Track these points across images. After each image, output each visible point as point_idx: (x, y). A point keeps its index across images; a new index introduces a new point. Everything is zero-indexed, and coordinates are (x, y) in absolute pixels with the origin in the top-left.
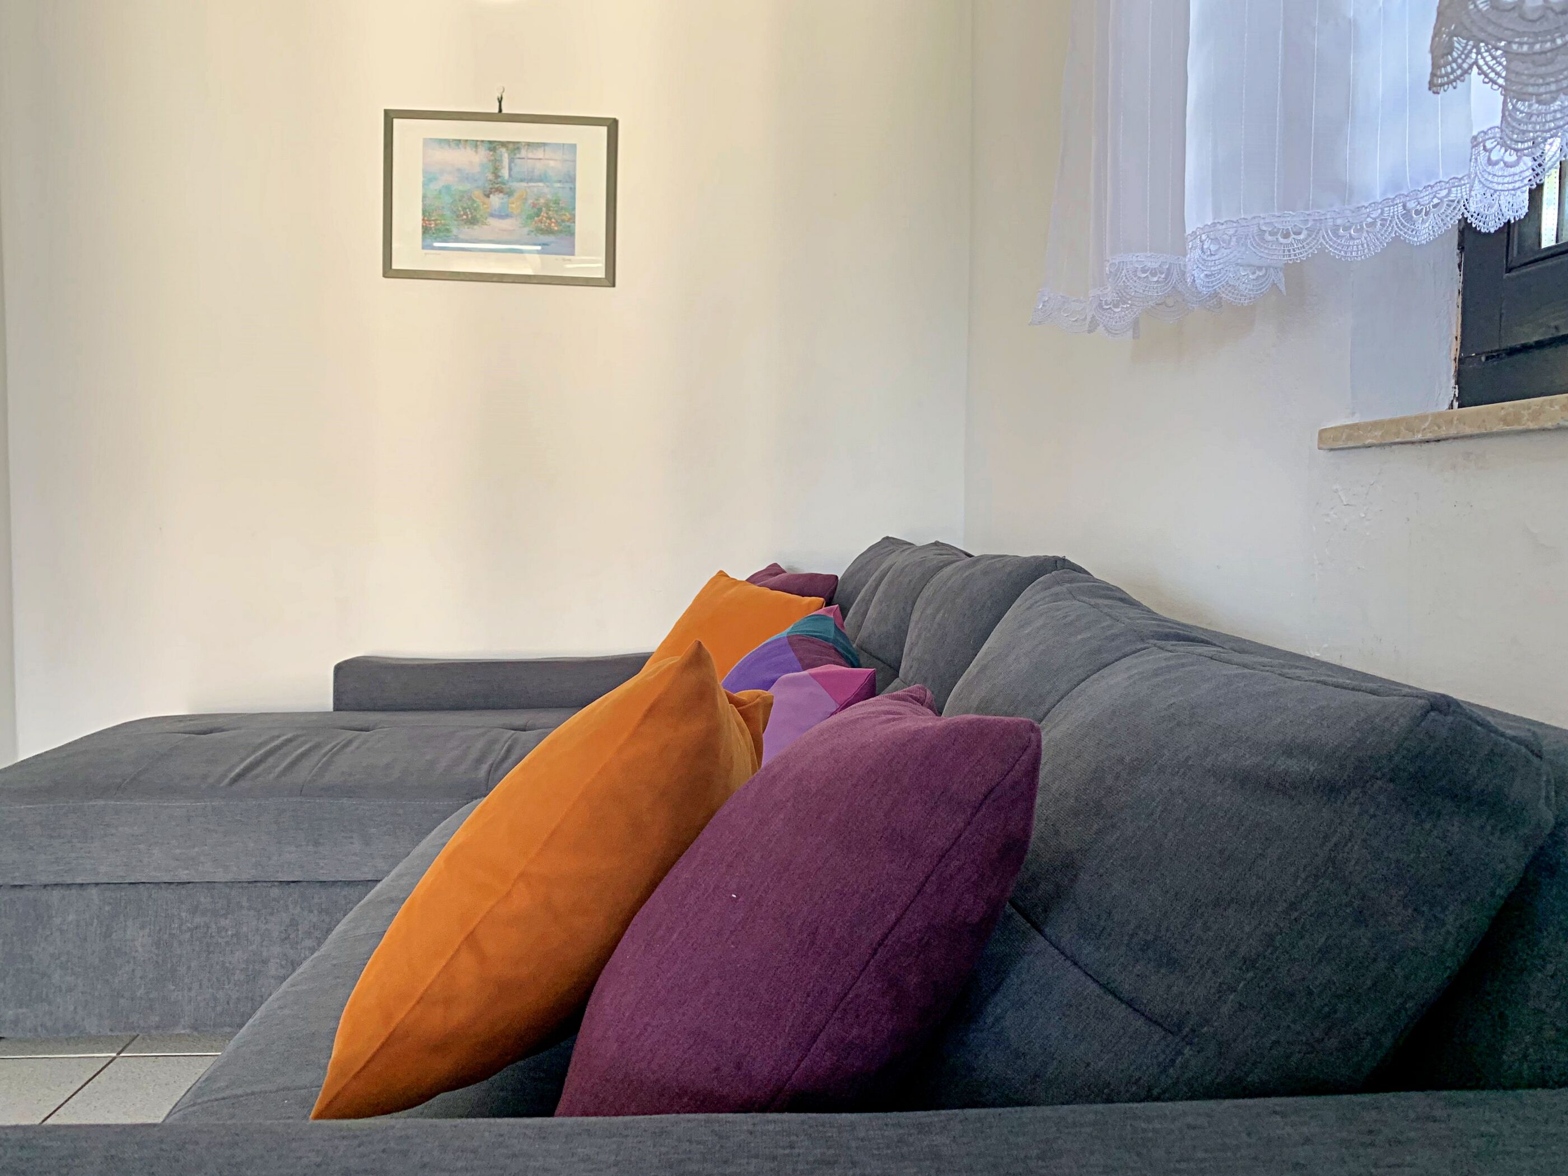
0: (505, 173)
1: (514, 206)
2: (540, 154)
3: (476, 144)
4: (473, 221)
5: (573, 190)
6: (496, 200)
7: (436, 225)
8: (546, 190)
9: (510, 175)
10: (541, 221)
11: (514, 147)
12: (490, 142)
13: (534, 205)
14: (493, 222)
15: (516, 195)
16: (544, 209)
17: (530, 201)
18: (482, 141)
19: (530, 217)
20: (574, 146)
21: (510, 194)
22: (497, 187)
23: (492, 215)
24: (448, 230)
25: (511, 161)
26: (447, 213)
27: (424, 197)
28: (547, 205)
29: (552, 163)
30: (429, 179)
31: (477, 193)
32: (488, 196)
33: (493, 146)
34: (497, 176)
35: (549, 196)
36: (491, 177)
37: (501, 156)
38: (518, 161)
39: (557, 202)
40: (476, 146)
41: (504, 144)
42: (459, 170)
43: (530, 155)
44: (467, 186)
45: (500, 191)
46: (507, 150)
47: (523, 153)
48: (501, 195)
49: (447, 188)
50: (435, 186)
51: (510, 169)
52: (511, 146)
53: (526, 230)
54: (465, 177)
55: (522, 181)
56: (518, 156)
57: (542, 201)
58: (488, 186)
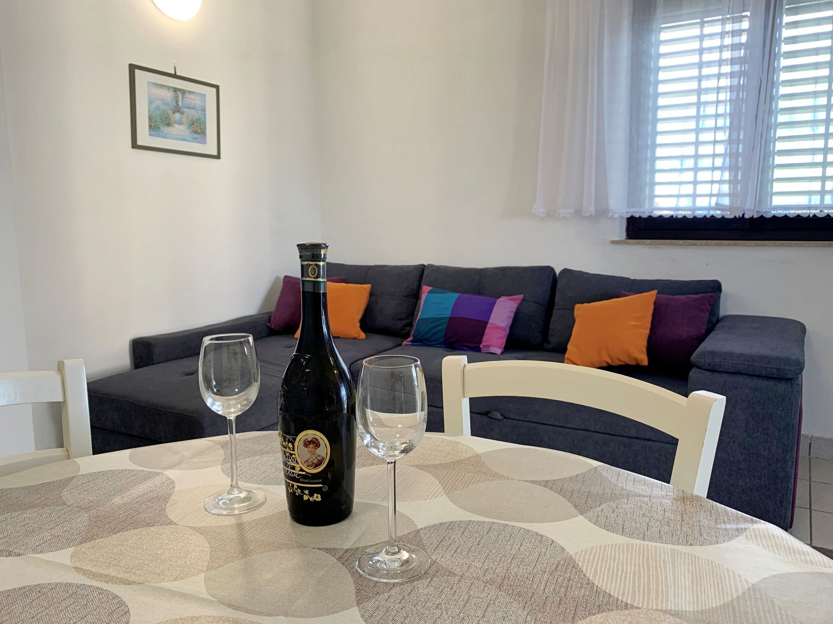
0: (180, 103)
1: (184, 120)
2: (192, 96)
3: (169, 88)
4: (169, 125)
5: (205, 115)
6: (177, 116)
7: (154, 125)
8: (196, 114)
9: (182, 105)
10: (194, 128)
11: (183, 92)
12: (174, 88)
13: (192, 120)
14: (176, 126)
15: (185, 114)
16: (195, 122)
17: (190, 118)
18: (171, 87)
19: (190, 125)
20: (205, 95)
21: (183, 113)
22: (177, 110)
23: (176, 123)
24: (159, 128)
25: (183, 98)
26: (159, 120)
27: (149, 111)
28: (196, 120)
29: (197, 102)
30: (150, 102)
31: (170, 112)
32: (174, 113)
33: (175, 90)
34: (177, 105)
35: (197, 117)
36: (175, 104)
37: (179, 95)
38: (185, 99)
39: (199, 120)
40: (169, 89)
41: (180, 90)
42: (162, 99)
43: (190, 97)
44: (165, 107)
45: (179, 111)
46: (181, 93)
47: (187, 95)
48: (179, 114)
49: (158, 107)
50: (153, 106)
51: (182, 102)
52: (182, 91)
53: (189, 131)
54: (165, 103)
55: (187, 108)
56: (185, 96)
57: (194, 118)
58: (174, 109)
